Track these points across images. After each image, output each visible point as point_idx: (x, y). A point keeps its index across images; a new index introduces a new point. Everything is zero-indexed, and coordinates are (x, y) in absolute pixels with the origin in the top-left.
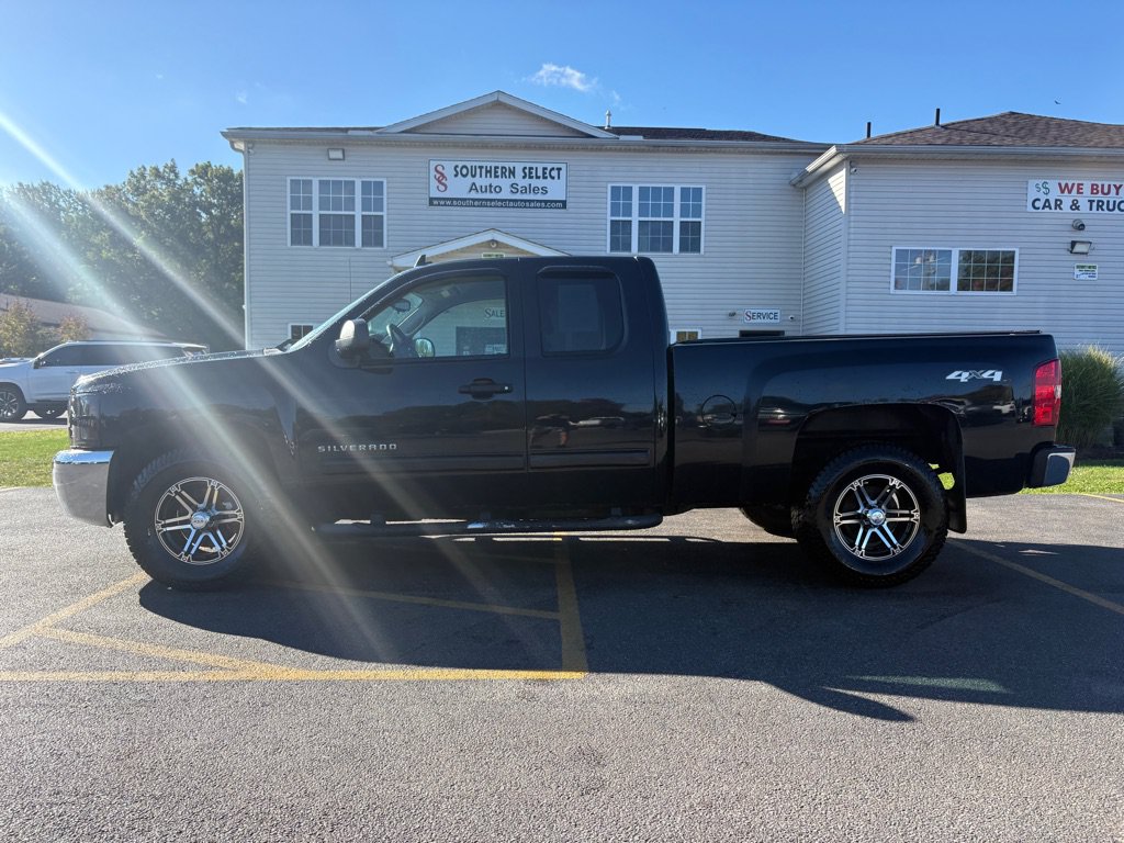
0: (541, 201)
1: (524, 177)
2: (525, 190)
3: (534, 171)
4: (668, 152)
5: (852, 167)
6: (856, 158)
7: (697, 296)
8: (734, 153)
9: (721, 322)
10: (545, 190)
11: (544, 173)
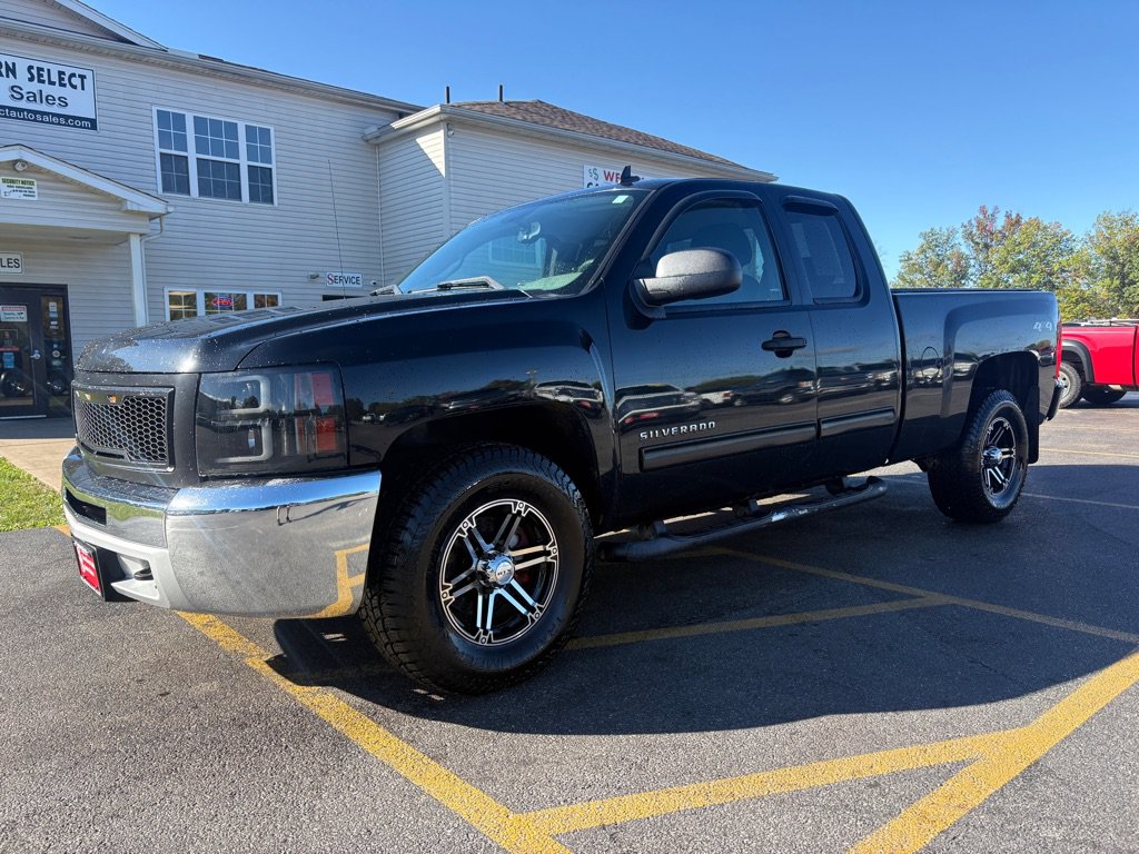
0: (59, 116)
1: (31, 79)
2: (33, 97)
3: (45, 74)
4: (226, 79)
5: (449, 130)
6: (454, 121)
7: (273, 254)
8: (302, 94)
9: (303, 285)
10: (64, 102)
11: (61, 79)
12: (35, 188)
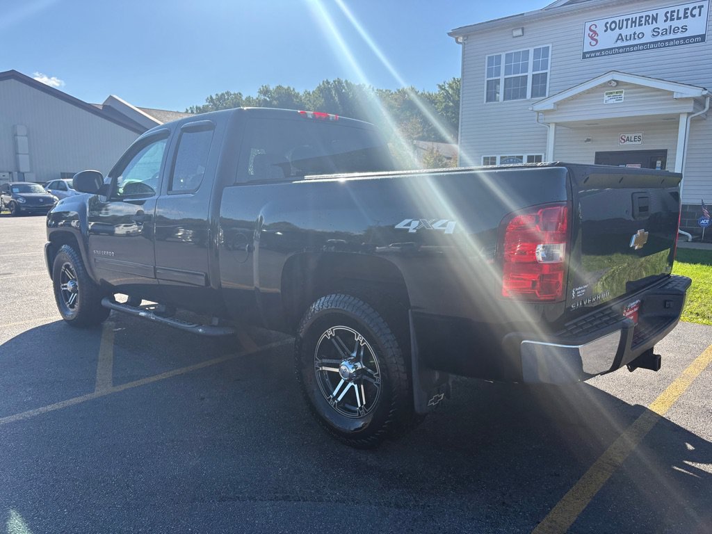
0: (680, 39)
1: (666, 20)
2: (665, 32)
3: (675, 14)
10: (685, 29)
11: (686, 13)
12: (623, 95)
